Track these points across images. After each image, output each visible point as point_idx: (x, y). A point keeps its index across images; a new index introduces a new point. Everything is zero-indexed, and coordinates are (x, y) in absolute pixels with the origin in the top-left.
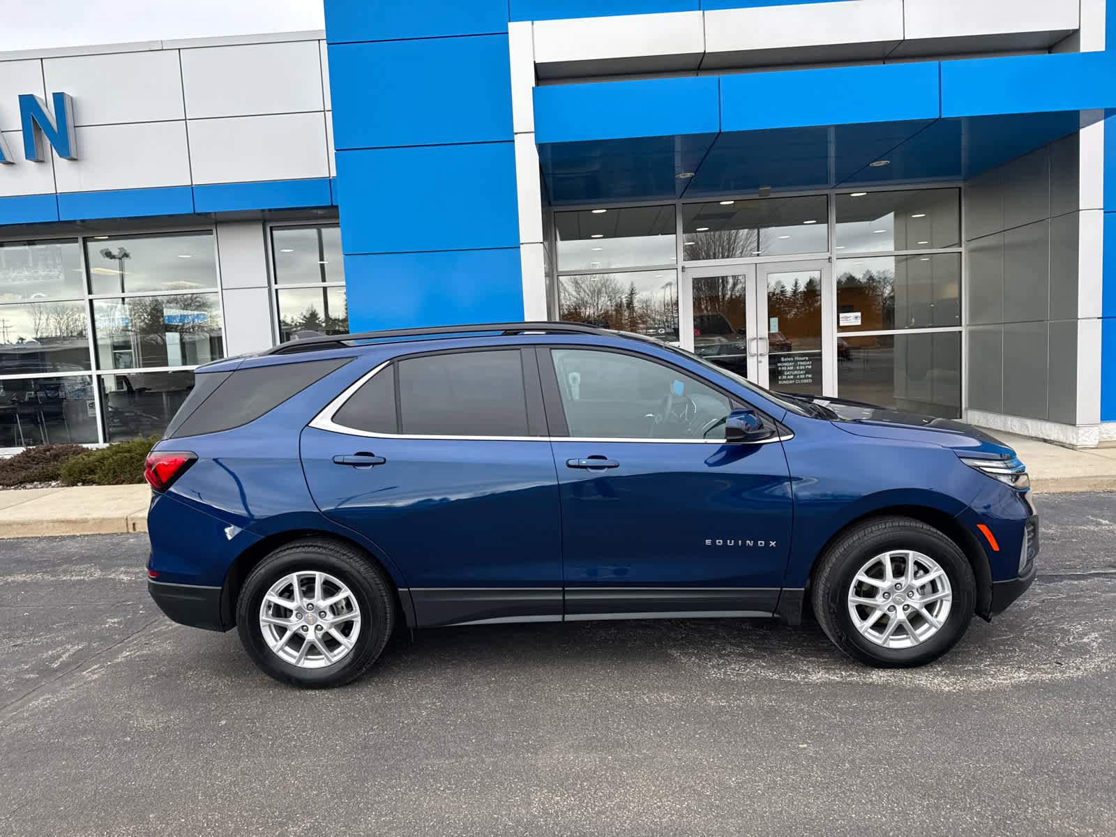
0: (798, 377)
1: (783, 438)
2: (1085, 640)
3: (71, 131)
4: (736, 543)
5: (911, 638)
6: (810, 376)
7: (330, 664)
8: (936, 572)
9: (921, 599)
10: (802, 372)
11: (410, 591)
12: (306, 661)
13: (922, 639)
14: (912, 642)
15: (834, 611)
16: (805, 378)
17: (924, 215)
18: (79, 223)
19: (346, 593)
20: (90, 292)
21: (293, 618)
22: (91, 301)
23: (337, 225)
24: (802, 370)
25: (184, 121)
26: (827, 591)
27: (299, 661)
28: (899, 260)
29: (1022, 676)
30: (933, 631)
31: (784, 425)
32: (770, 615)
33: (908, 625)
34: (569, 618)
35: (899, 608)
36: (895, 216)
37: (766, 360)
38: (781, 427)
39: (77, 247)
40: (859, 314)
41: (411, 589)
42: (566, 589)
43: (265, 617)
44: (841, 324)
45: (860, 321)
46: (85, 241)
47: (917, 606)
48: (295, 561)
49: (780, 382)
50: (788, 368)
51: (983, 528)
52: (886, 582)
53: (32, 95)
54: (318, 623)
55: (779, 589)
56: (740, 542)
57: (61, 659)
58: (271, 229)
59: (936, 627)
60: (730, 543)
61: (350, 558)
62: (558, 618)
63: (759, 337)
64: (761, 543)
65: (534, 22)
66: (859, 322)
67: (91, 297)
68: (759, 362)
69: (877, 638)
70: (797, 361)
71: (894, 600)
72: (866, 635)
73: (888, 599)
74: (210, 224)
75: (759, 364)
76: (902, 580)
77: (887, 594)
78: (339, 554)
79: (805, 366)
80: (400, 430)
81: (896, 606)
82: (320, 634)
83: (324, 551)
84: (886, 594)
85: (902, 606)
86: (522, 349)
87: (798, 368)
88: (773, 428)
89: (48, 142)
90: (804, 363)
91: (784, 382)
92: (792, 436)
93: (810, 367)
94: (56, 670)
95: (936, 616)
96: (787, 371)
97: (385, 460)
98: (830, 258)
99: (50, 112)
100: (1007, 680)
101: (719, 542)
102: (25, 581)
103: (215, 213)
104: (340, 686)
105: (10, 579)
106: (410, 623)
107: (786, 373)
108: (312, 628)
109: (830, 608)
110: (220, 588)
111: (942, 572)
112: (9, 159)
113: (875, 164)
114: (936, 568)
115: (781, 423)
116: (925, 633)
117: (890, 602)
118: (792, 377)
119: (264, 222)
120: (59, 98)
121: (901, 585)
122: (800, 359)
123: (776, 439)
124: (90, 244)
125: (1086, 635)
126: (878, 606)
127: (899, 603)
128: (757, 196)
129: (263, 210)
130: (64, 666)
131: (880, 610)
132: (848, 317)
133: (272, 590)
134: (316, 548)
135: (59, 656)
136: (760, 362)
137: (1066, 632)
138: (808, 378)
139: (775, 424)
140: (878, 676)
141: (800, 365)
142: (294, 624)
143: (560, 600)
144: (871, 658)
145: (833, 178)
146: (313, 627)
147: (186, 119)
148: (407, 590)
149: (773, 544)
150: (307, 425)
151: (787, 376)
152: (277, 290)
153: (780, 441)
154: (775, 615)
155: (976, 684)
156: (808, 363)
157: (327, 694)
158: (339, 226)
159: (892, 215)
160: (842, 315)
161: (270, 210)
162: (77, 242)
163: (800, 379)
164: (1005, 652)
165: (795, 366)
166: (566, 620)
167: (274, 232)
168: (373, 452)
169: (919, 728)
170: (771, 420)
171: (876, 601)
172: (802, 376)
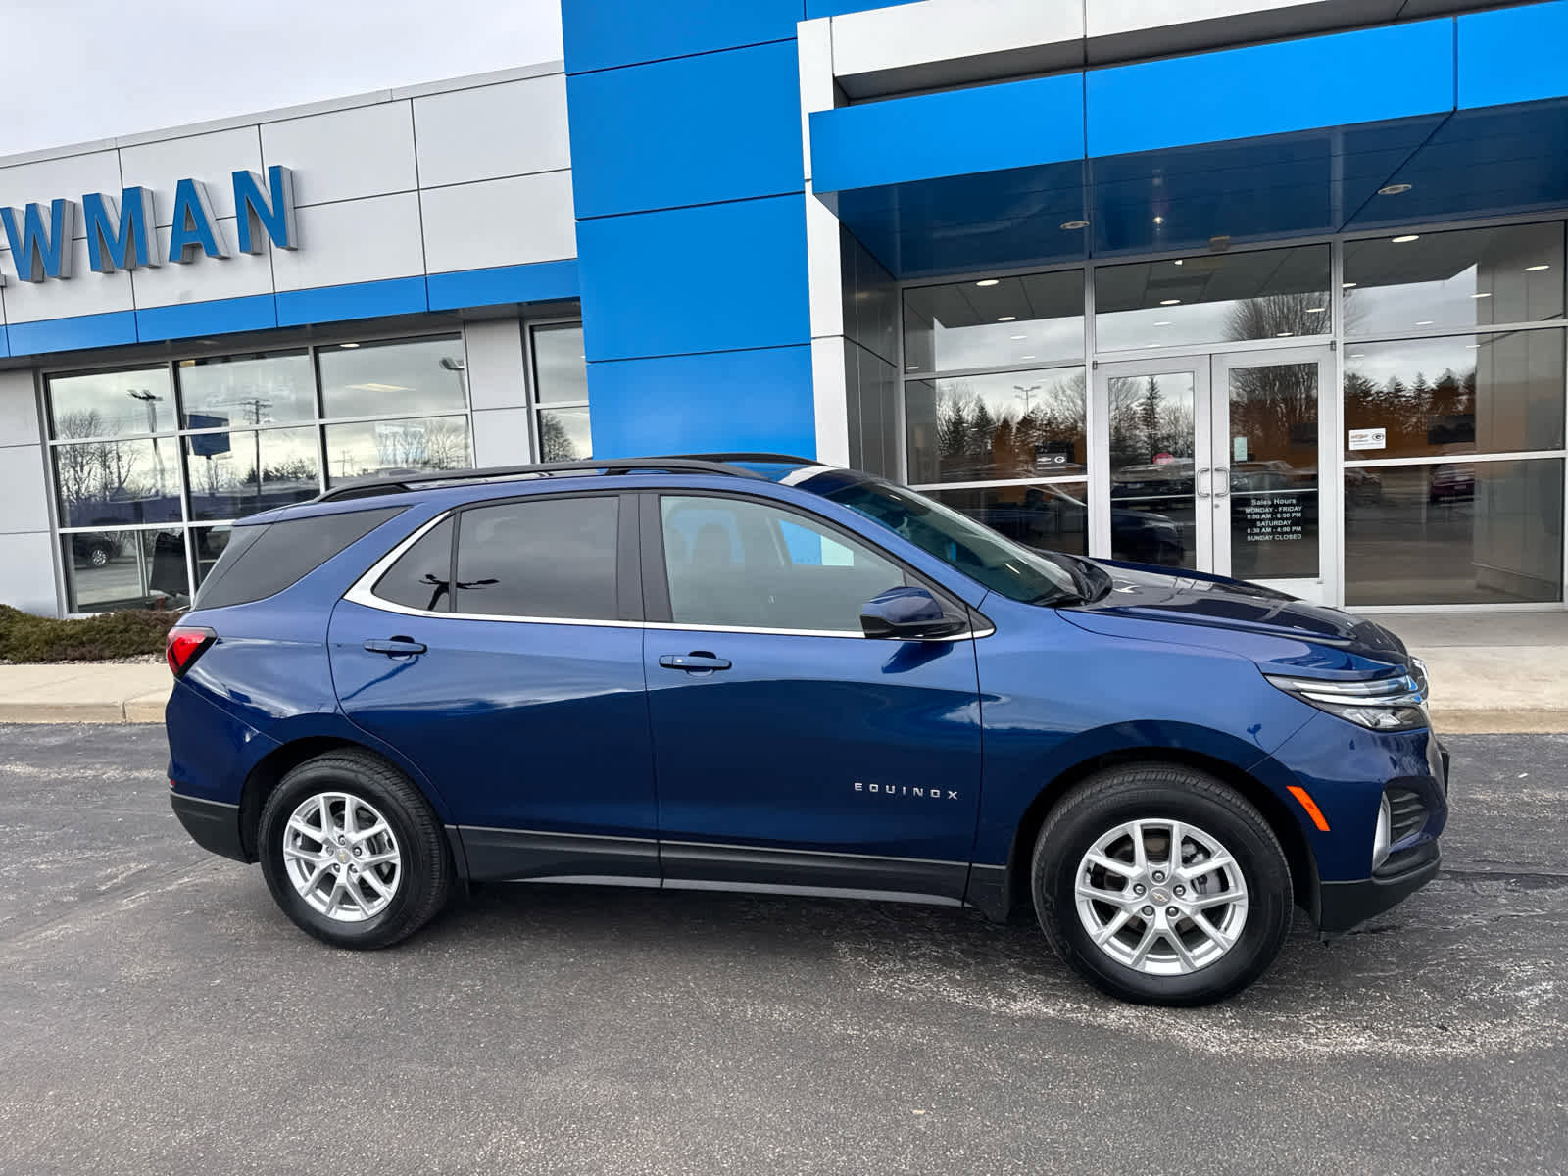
0: (1279, 530)
1: (977, 634)
2: (1522, 993)
3: (289, 214)
4: (899, 790)
5: (1182, 961)
6: (1299, 529)
7: (365, 918)
8: (1219, 860)
9: (1198, 899)
10: (1285, 523)
11: (457, 829)
12: (339, 911)
13: (1199, 964)
14: (1182, 967)
15: (1051, 905)
16: (1291, 533)
17: (1547, 267)
18: (309, 328)
19: (382, 825)
20: (321, 416)
21: (323, 853)
22: (323, 428)
23: (578, 324)
24: (1287, 519)
25: (417, 193)
26: (1041, 875)
27: (330, 910)
28: (1487, 341)
29: (1360, 1042)
30: (1218, 953)
31: (981, 614)
32: (958, 903)
33: (1175, 940)
34: (671, 883)
35: (1160, 911)
36: (1479, 271)
37: (1225, 505)
38: (974, 616)
39: (306, 360)
40: (1382, 431)
41: (460, 827)
42: (661, 841)
43: (289, 849)
44: (1352, 447)
45: (1384, 441)
46: (317, 351)
47: (1187, 912)
48: (323, 777)
49: (1249, 538)
50: (1264, 516)
51: (1298, 793)
52: (1136, 867)
53: (246, 172)
54: (351, 862)
55: (967, 864)
56: (904, 788)
57: (115, 881)
58: (532, 330)
59: (1222, 948)
60: (891, 790)
61: (387, 779)
62: (653, 882)
63: (1214, 468)
64: (935, 793)
65: (834, 18)
66: (1382, 444)
67: (323, 422)
68: (1214, 506)
69: (1127, 955)
70: (1278, 505)
71: (1151, 898)
72: (1107, 948)
73: (1143, 894)
74: (456, 325)
75: (1215, 509)
76: (1163, 866)
77: (1141, 887)
78: (371, 772)
79: (1290, 513)
80: (453, 605)
81: (1156, 908)
82: (355, 878)
83: (354, 768)
84: (1138, 887)
85: (1164, 908)
86: (622, 496)
87: (1279, 516)
88: (964, 617)
89: (266, 233)
90: (1289, 509)
91: (1257, 538)
92: (991, 631)
93: (1299, 515)
94: (103, 893)
95: (1226, 929)
96: (1261, 521)
97: (425, 647)
98: (1333, 344)
99: (265, 192)
100: (1328, 1046)
101: (874, 788)
102: (147, 779)
103: (463, 309)
104: (378, 950)
105: (136, 774)
106: (462, 873)
107: (1259, 524)
108: (344, 868)
109: (1045, 901)
110: (237, 807)
111: (1230, 858)
112: (224, 254)
113: (1387, 190)
114: (1220, 852)
115: (976, 610)
116: (1206, 955)
117: (1144, 901)
118: (1269, 530)
119: (522, 320)
120: (276, 172)
121: (1164, 875)
122: (1282, 501)
123: (968, 635)
124: (323, 356)
125: (1528, 985)
126: (1123, 904)
127: (1162, 904)
128: (1206, 252)
129: (520, 304)
130: (115, 889)
131: (1126, 911)
132: (1362, 437)
133: (296, 814)
134: (346, 762)
135: (116, 877)
136: (1217, 506)
137: (1497, 975)
138: (1296, 532)
139: (968, 613)
140: (1121, 1017)
141: (1282, 512)
142: (323, 861)
143: (652, 858)
144: (1115, 986)
145: (1338, 217)
146: (346, 866)
147: (419, 190)
148: (454, 827)
149: (952, 794)
150: (342, 598)
151: (1261, 528)
152: (538, 411)
153: (973, 639)
154: (967, 905)
155: (1269, 1046)
156: (1296, 508)
157: (360, 958)
158: (581, 327)
159: (1473, 269)
160: (1352, 433)
161: (530, 303)
162: (307, 353)
163: (1282, 533)
164: (1361, 999)
165: (1274, 513)
166: (664, 886)
167: (537, 335)
168: (413, 637)
169: (1121, 1106)
170: (962, 605)
171: (1122, 896)
172: (1287, 529)
